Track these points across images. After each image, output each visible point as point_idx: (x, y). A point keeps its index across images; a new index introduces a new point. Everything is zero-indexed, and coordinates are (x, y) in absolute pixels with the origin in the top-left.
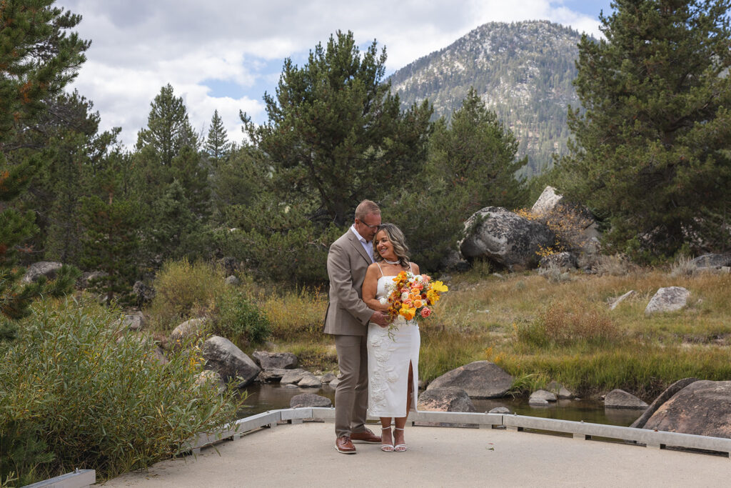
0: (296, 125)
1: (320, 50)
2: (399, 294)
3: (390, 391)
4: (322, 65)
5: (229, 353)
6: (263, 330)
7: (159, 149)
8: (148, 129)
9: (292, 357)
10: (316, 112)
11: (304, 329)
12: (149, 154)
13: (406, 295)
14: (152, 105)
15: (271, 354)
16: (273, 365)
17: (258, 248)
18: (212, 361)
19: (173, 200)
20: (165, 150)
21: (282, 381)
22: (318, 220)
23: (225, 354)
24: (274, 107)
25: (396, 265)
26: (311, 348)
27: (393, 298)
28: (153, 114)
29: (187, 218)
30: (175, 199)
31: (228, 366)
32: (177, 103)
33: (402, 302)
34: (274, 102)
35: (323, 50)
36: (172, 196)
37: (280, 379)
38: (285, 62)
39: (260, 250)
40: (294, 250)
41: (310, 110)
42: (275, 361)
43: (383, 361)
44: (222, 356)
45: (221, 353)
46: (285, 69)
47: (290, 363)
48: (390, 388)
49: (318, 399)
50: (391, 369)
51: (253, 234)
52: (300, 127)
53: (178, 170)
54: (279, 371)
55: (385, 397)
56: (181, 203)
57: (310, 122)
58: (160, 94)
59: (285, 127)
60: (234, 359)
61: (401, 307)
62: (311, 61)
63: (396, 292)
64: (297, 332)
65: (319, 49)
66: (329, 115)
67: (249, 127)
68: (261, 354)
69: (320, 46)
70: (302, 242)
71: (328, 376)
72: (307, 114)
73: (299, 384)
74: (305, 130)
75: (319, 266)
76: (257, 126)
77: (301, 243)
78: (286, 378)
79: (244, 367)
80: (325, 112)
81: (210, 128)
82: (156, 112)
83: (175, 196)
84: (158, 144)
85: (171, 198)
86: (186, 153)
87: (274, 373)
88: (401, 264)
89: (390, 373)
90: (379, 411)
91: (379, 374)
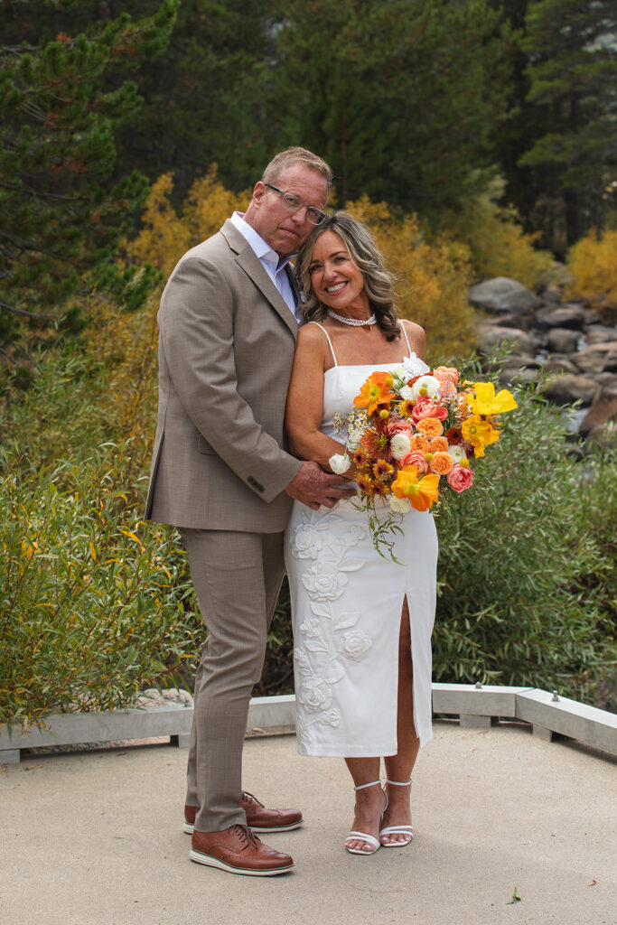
2: (383, 440)
3: (347, 682)
13: (403, 442)
25: (367, 327)
27: (366, 453)
33: (394, 462)
43: (327, 599)
48: (348, 673)
50: (351, 623)
55: (335, 701)
61: (394, 477)
63: (372, 436)
88: (381, 325)
89: (346, 634)
90: (320, 741)
91: (314, 638)
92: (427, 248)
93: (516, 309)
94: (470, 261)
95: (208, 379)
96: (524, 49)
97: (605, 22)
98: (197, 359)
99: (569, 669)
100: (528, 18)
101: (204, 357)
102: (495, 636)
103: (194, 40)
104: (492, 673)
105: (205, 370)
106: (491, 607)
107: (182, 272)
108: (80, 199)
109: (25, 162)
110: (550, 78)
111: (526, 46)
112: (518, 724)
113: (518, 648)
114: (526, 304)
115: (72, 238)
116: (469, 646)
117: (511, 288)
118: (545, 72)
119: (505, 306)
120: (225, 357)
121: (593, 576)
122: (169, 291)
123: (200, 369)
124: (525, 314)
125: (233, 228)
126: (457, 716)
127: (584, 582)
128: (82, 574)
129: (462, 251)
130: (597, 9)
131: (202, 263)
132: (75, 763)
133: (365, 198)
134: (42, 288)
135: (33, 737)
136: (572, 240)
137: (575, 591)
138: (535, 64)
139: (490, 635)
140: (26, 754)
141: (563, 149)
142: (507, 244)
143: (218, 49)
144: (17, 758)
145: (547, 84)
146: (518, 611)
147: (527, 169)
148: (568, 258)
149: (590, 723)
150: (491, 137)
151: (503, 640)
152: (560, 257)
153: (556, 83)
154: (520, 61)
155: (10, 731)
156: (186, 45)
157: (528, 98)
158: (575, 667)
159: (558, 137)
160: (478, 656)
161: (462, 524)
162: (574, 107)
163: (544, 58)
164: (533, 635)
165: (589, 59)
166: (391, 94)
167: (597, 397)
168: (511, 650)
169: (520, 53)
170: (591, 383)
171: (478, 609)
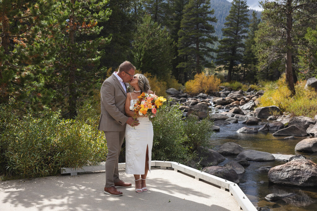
3: (136, 160)
43: (133, 145)
50: (137, 149)
55: (133, 164)
89: (136, 151)
90: (130, 171)
91: (130, 152)
92: (159, 82)
93: (175, 94)
94: (166, 85)
95: (110, 104)
96: (177, 46)
97: (192, 42)
98: (108, 100)
99: (182, 159)
100: (178, 41)
101: (109, 100)
102: (168, 152)
103: (116, 43)
104: (167, 159)
105: (109, 102)
106: (168, 147)
107: (105, 84)
108: (93, 71)
109: (83, 64)
110: (182, 52)
111: (178, 46)
112: (172, 169)
113: (172, 155)
114: (176, 93)
115: (92, 78)
116: (163, 154)
117: (174, 90)
118: (181, 51)
119: (173, 93)
120: (113, 100)
121: (187, 142)
122: (102, 88)
123: (108, 102)
124: (176, 95)
125: (114, 75)
126: (160, 167)
127: (185, 143)
128: (91, 140)
129: (165, 83)
130: (191, 39)
131: (108, 82)
132: (88, 175)
133: (147, 73)
134: (86, 87)
135: (80, 170)
136: (186, 82)
137: (183, 145)
138: (179, 49)
139: (167, 152)
140: (79, 174)
141: (184, 65)
142: (173, 82)
143: (121, 45)
144: (77, 174)
145: (182, 53)
146: (173, 148)
147: (177, 68)
148: (185, 85)
149: (185, 169)
150: (171, 62)
151: (170, 153)
152: (183, 85)
153: (183, 53)
154: (177, 49)
155: (75, 169)
156: (115, 44)
157: (178, 56)
158: (183, 159)
159: (183, 63)
160: (165, 156)
161: (162, 132)
162: (186, 58)
163: (181, 48)
164: (175, 152)
165: (189, 49)
166: (153, 54)
167: (189, 110)
168: (171, 155)
169: (177, 47)
170: (188, 107)
171: (165, 148)
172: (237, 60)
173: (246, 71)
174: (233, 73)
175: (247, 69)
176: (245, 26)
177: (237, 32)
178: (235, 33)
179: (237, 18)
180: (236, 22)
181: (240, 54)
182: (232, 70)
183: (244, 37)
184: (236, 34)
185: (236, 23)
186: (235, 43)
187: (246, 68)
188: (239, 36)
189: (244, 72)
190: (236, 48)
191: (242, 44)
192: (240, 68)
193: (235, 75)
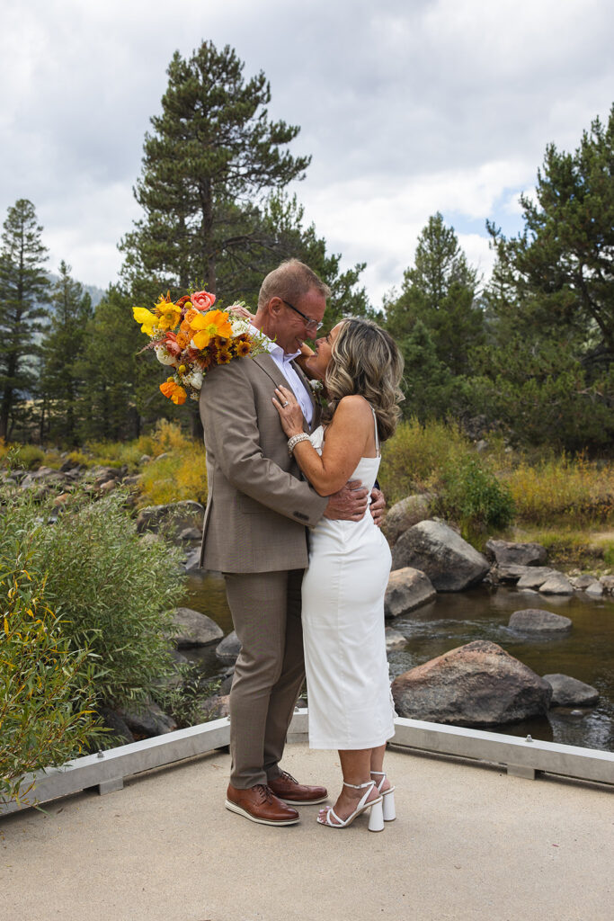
0: (560, 233)
1: (598, 126)
4: (599, 148)
5: (442, 544)
6: (504, 510)
7: (428, 291)
8: (415, 268)
9: (538, 550)
10: (587, 211)
11: (562, 511)
12: (411, 296)
14: (418, 238)
15: (510, 544)
16: (511, 560)
17: (505, 401)
18: (419, 553)
19: (415, 346)
20: (435, 291)
21: (519, 584)
22: (596, 361)
23: (436, 544)
24: (534, 213)
26: (569, 536)
28: (420, 250)
29: (433, 367)
30: (418, 344)
31: (440, 562)
32: (448, 234)
34: (534, 206)
35: (602, 126)
36: (415, 341)
37: (518, 579)
38: (547, 149)
39: (508, 403)
40: (557, 403)
41: (580, 210)
42: (515, 555)
44: (432, 548)
45: (431, 543)
46: (547, 159)
47: (536, 558)
49: (549, 618)
51: (500, 382)
52: (565, 235)
53: (446, 312)
54: (517, 569)
56: (426, 349)
57: (580, 227)
58: (427, 225)
59: (544, 236)
60: (448, 552)
62: (585, 145)
64: (553, 513)
65: (596, 125)
66: (606, 214)
67: (498, 242)
68: (496, 544)
69: (598, 121)
70: (568, 392)
71: (585, 579)
72: (575, 215)
73: (542, 589)
74: (572, 238)
75: (592, 423)
76: (508, 240)
77: (565, 392)
78: (526, 580)
79: (462, 564)
80: (600, 210)
81: (494, 262)
82: (423, 246)
83: (419, 340)
84: (426, 285)
85: (412, 344)
86: (457, 292)
87: (512, 571)
172: (21, 389)
173: (46, 416)
174: (14, 422)
175: (49, 413)
176: (39, 300)
177: (19, 313)
178: (12, 317)
179: (18, 277)
180: (16, 288)
181: (29, 373)
182: (10, 415)
183: (39, 327)
184: (18, 319)
185: (14, 290)
186: (16, 341)
187: (46, 411)
188: (26, 326)
189: (41, 420)
190: (18, 356)
191: (34, 346)
192: (30, 409)
193: (19, 428)
